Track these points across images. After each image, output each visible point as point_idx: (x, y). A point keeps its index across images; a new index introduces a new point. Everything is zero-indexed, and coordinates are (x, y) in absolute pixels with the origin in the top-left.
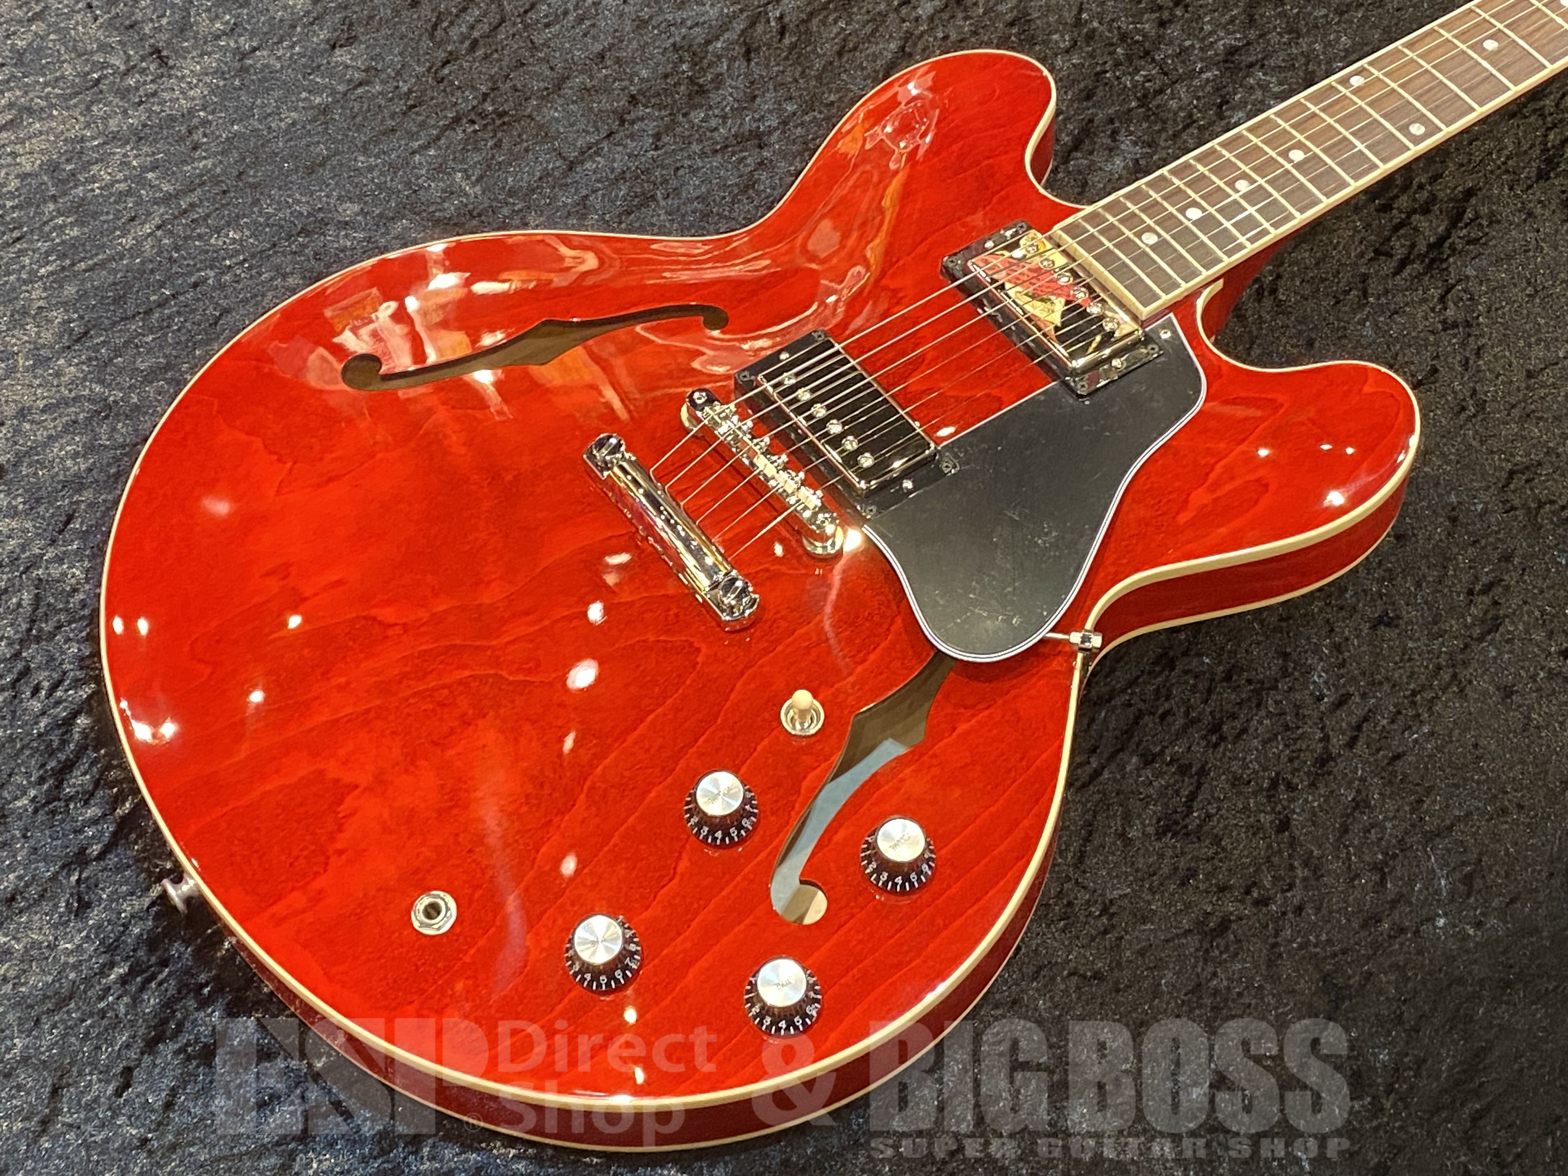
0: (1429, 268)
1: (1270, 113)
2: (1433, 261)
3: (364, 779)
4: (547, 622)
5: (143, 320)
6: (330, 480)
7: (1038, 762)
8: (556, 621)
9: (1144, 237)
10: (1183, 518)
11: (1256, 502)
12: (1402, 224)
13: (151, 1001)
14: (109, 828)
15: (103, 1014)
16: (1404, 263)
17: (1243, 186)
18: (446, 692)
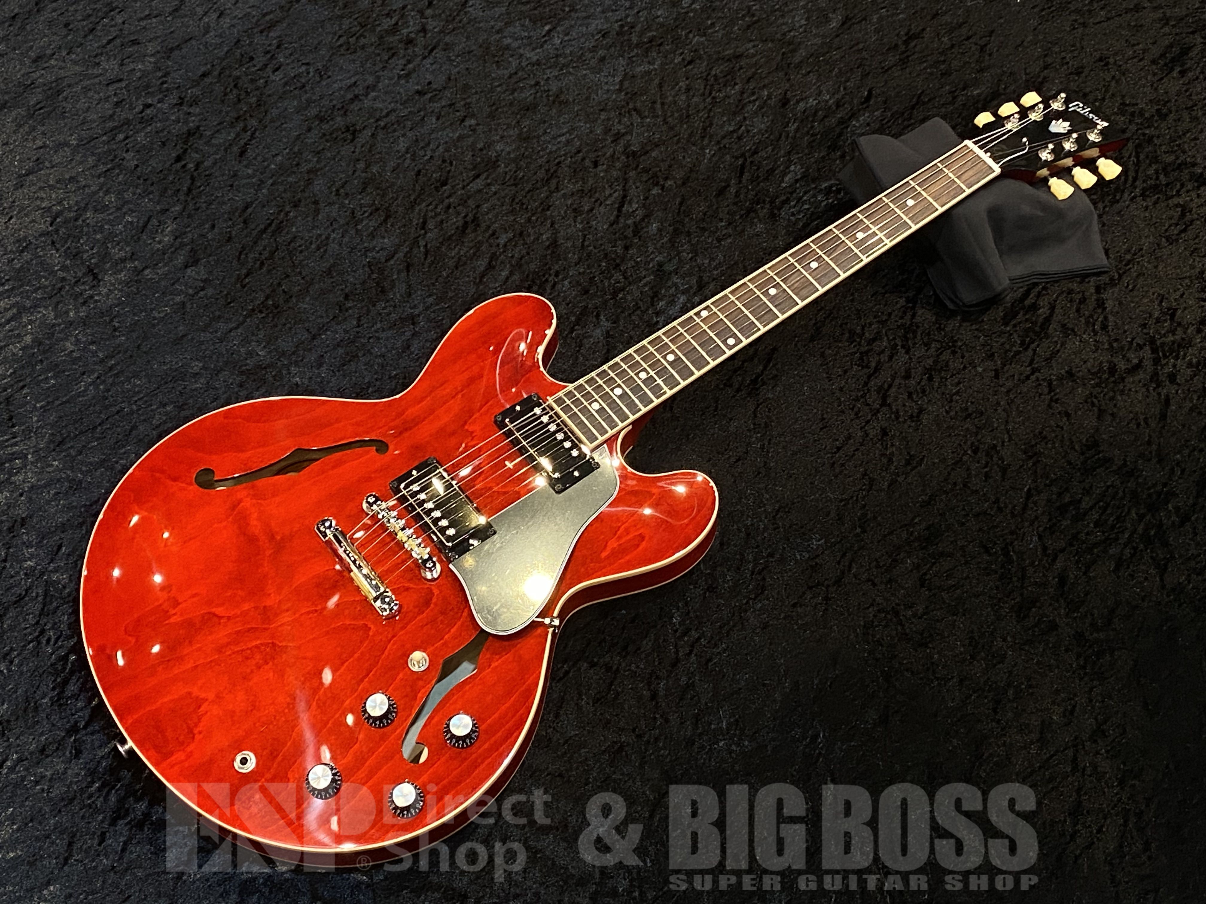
0: (749, 394)
1: (660, 333)
2: (752, 389)
3: (211, 696)
4: (297, 615)
5: (92, 433)
6: (190, 539)
7: (529, 681)
8: (302, 615)
9: (593, 405)
10: (604, 555)
11: (638, 546)
12: (740, 368)
13: (113, 798)
14: (87, 712)
15: (90, 806)
16: (738, 390)
17: (643, 375)
18: (249, 652)
